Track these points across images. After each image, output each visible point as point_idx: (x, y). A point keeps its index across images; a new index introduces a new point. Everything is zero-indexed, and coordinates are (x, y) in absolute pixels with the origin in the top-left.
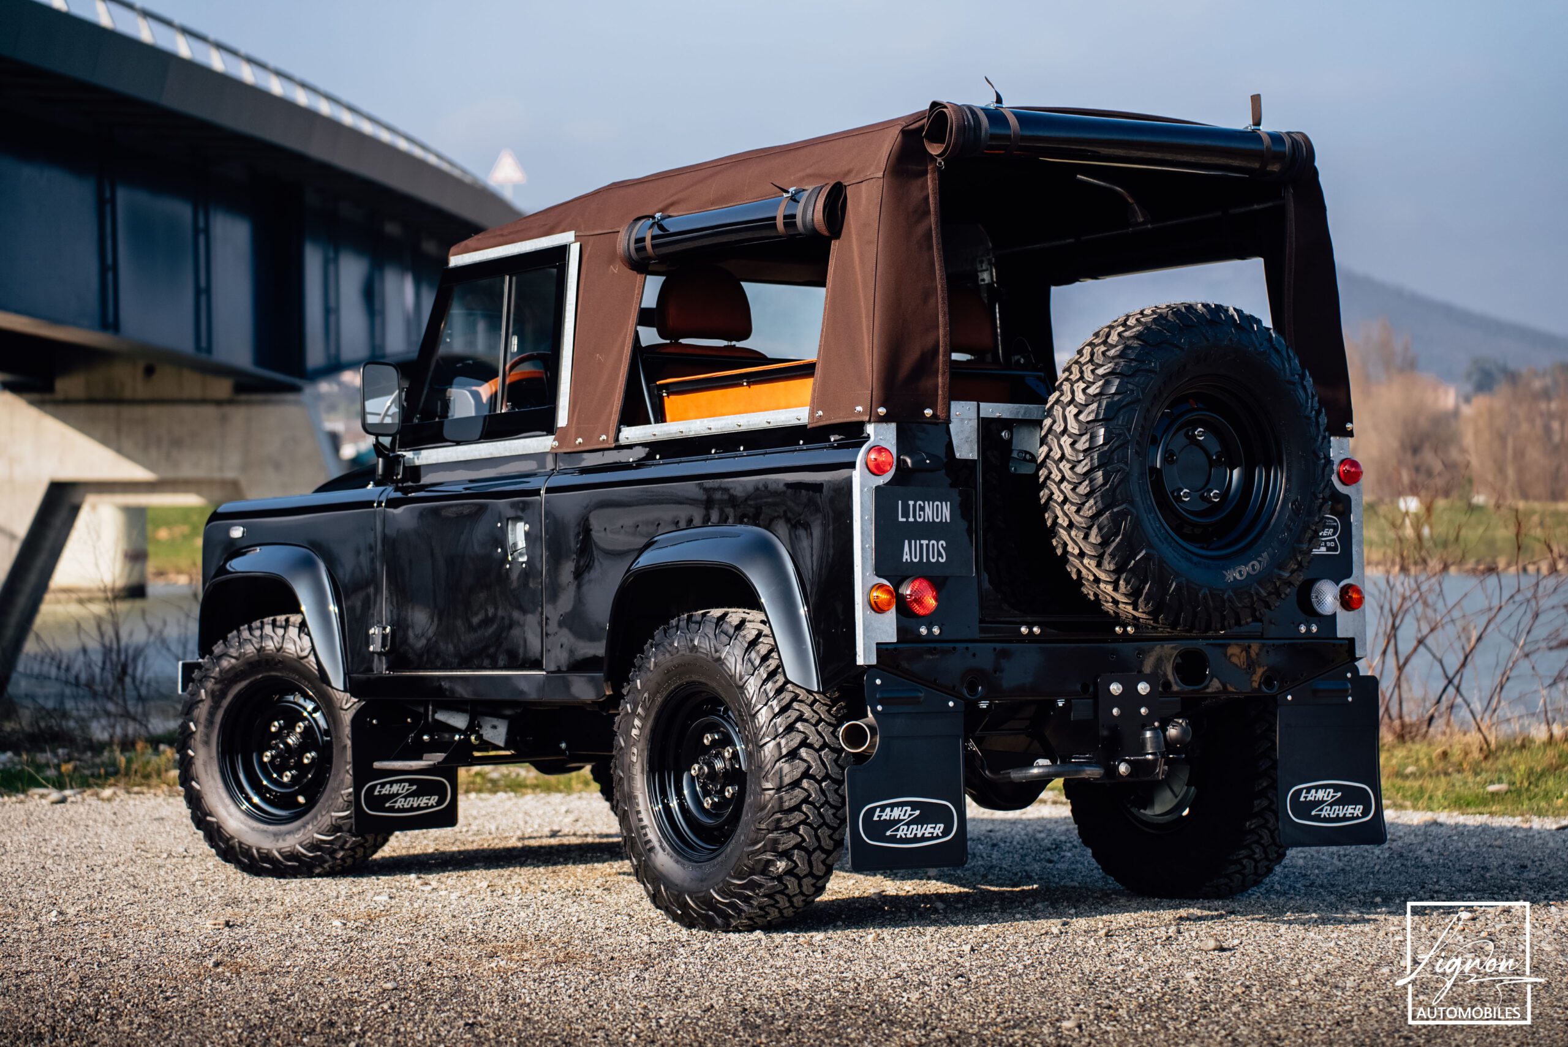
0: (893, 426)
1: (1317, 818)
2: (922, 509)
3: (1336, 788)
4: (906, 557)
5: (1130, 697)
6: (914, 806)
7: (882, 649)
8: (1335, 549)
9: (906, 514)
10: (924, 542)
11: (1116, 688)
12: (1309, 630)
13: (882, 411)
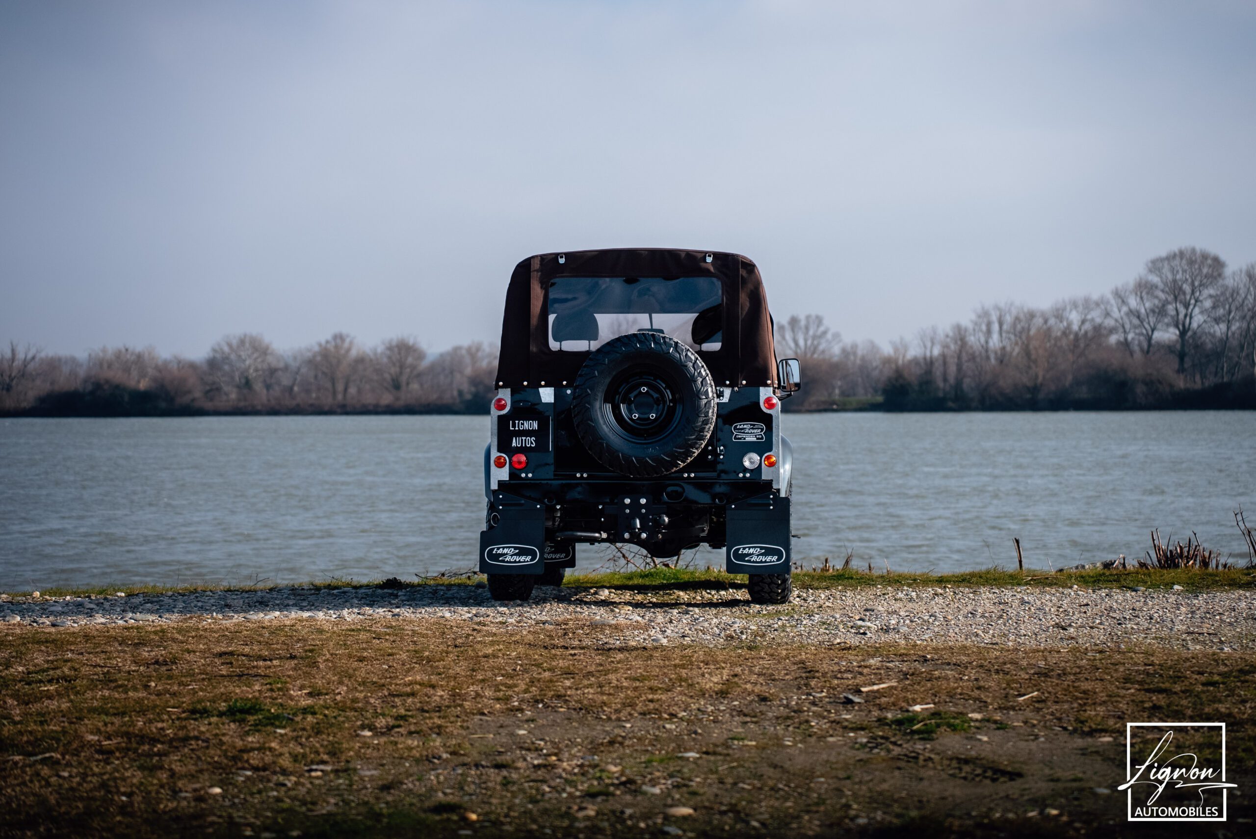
0: (509, 390)
1: (749, 561)
2: (523, 424)
3: (761, 548)
4: (514, 444)
5: (635, 505)
6: (515, 548)
7: (501, 483)
8: (762, 438)
9: (514, 426)
10: (524, 438)
11: (627, 501)
12: (744, 476)
13: (501, 383)
